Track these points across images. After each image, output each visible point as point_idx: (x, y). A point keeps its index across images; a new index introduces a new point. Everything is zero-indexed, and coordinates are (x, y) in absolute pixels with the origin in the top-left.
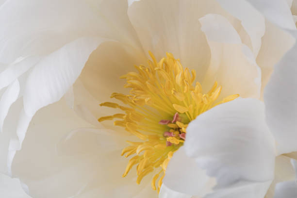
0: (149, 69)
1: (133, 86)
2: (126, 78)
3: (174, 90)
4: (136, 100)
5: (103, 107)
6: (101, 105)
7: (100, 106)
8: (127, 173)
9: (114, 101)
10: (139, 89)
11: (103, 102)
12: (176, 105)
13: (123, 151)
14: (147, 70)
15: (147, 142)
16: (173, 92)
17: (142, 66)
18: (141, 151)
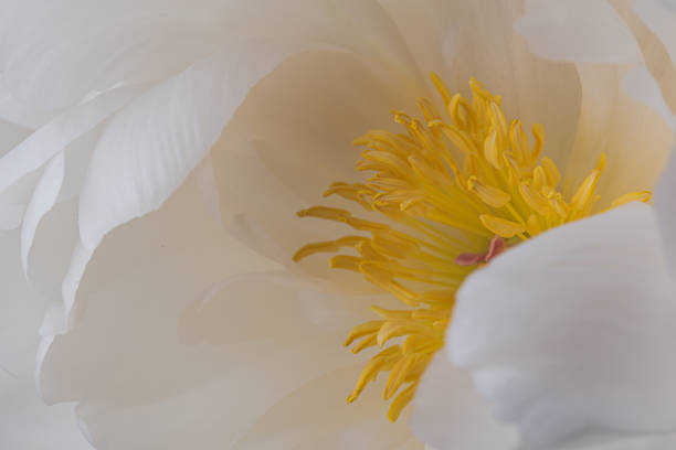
0: (418, 123)
1: (378, 166)
2: (365, 144)
3: (473, 180)
4: (379, 204)
5: (306, 218)
6: (301, 214)
7: (297, 217)
8: (359, 392)
9: (337, 202)
10: (393, 175)
11: (307, 207)
12: (487, 216)
13: (350, 335)
14: (414, 126)
15: (422, 310)
16: (470, 185)
17: (400, 115)
18: (389, 338)
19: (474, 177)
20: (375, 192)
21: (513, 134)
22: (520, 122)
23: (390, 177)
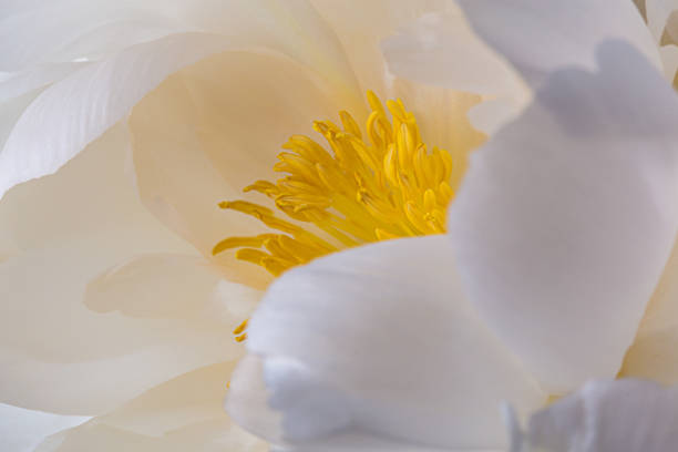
3: (362, 193)
4: (282, 204)
6: (222, 206)
7: (218, 207)
9: (258, 198)
19: (364, 190)
20: (280, 192)
21: (416, 157)
22: (425, 146)
23: (300, 181)
